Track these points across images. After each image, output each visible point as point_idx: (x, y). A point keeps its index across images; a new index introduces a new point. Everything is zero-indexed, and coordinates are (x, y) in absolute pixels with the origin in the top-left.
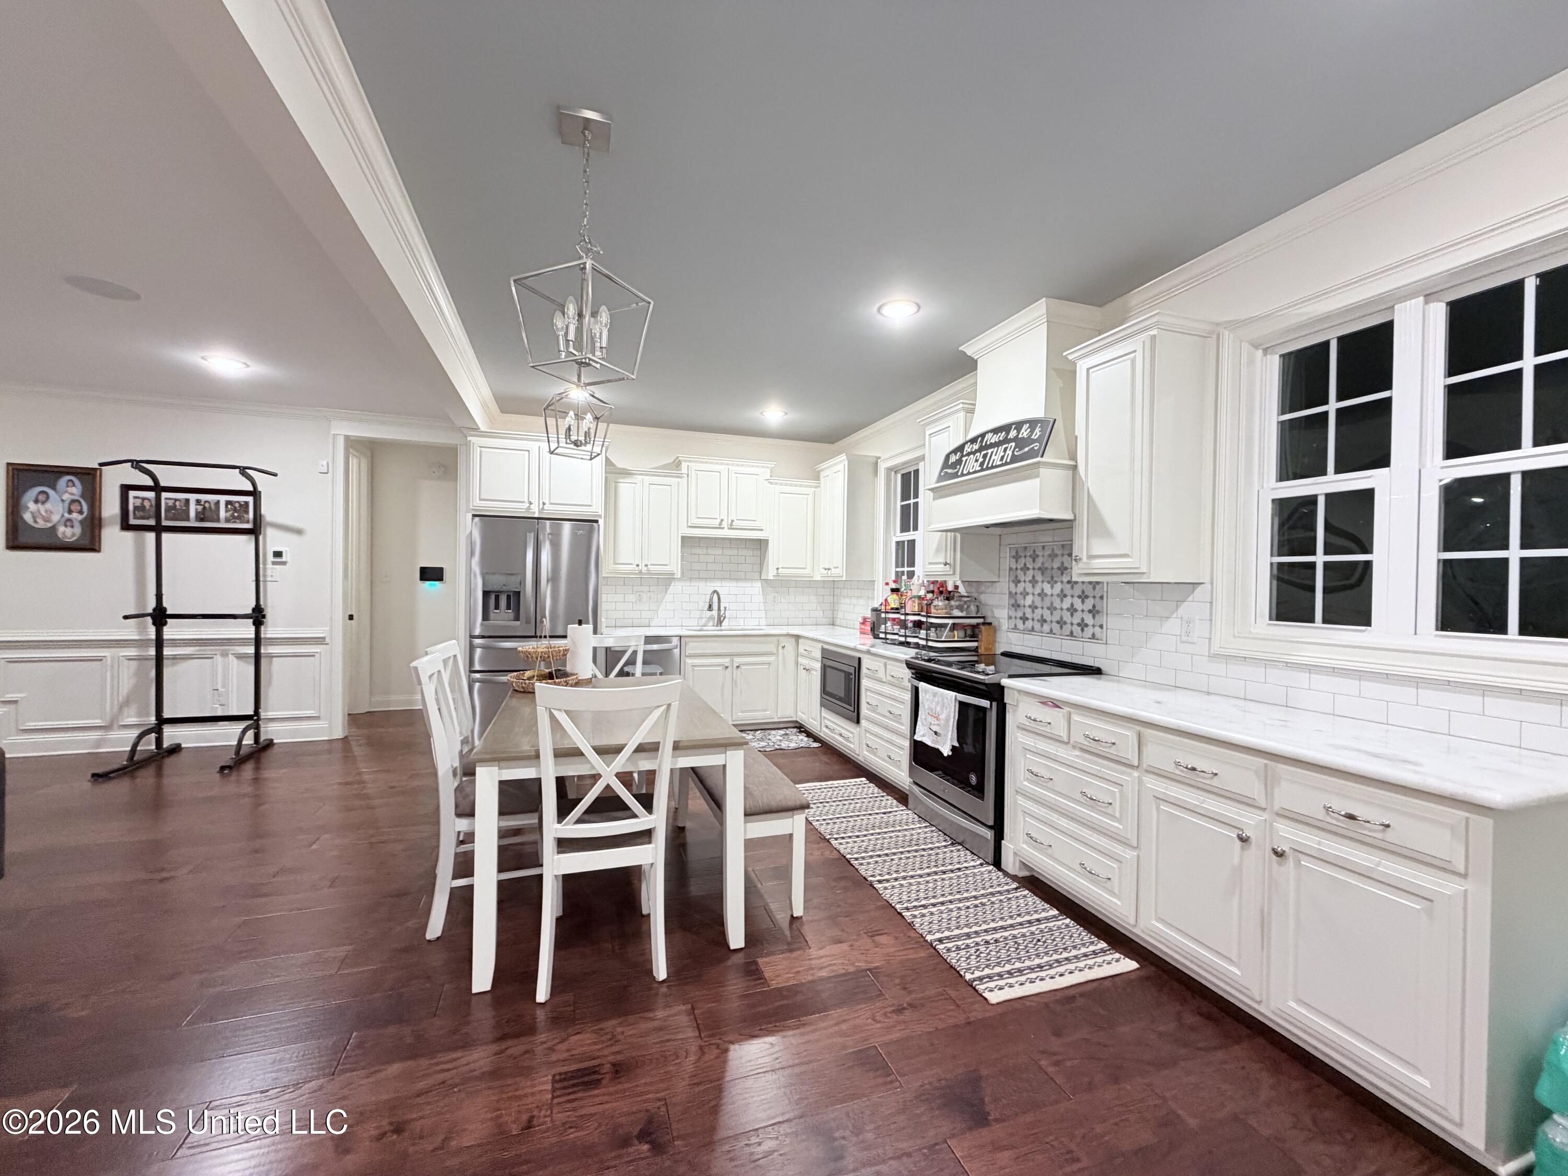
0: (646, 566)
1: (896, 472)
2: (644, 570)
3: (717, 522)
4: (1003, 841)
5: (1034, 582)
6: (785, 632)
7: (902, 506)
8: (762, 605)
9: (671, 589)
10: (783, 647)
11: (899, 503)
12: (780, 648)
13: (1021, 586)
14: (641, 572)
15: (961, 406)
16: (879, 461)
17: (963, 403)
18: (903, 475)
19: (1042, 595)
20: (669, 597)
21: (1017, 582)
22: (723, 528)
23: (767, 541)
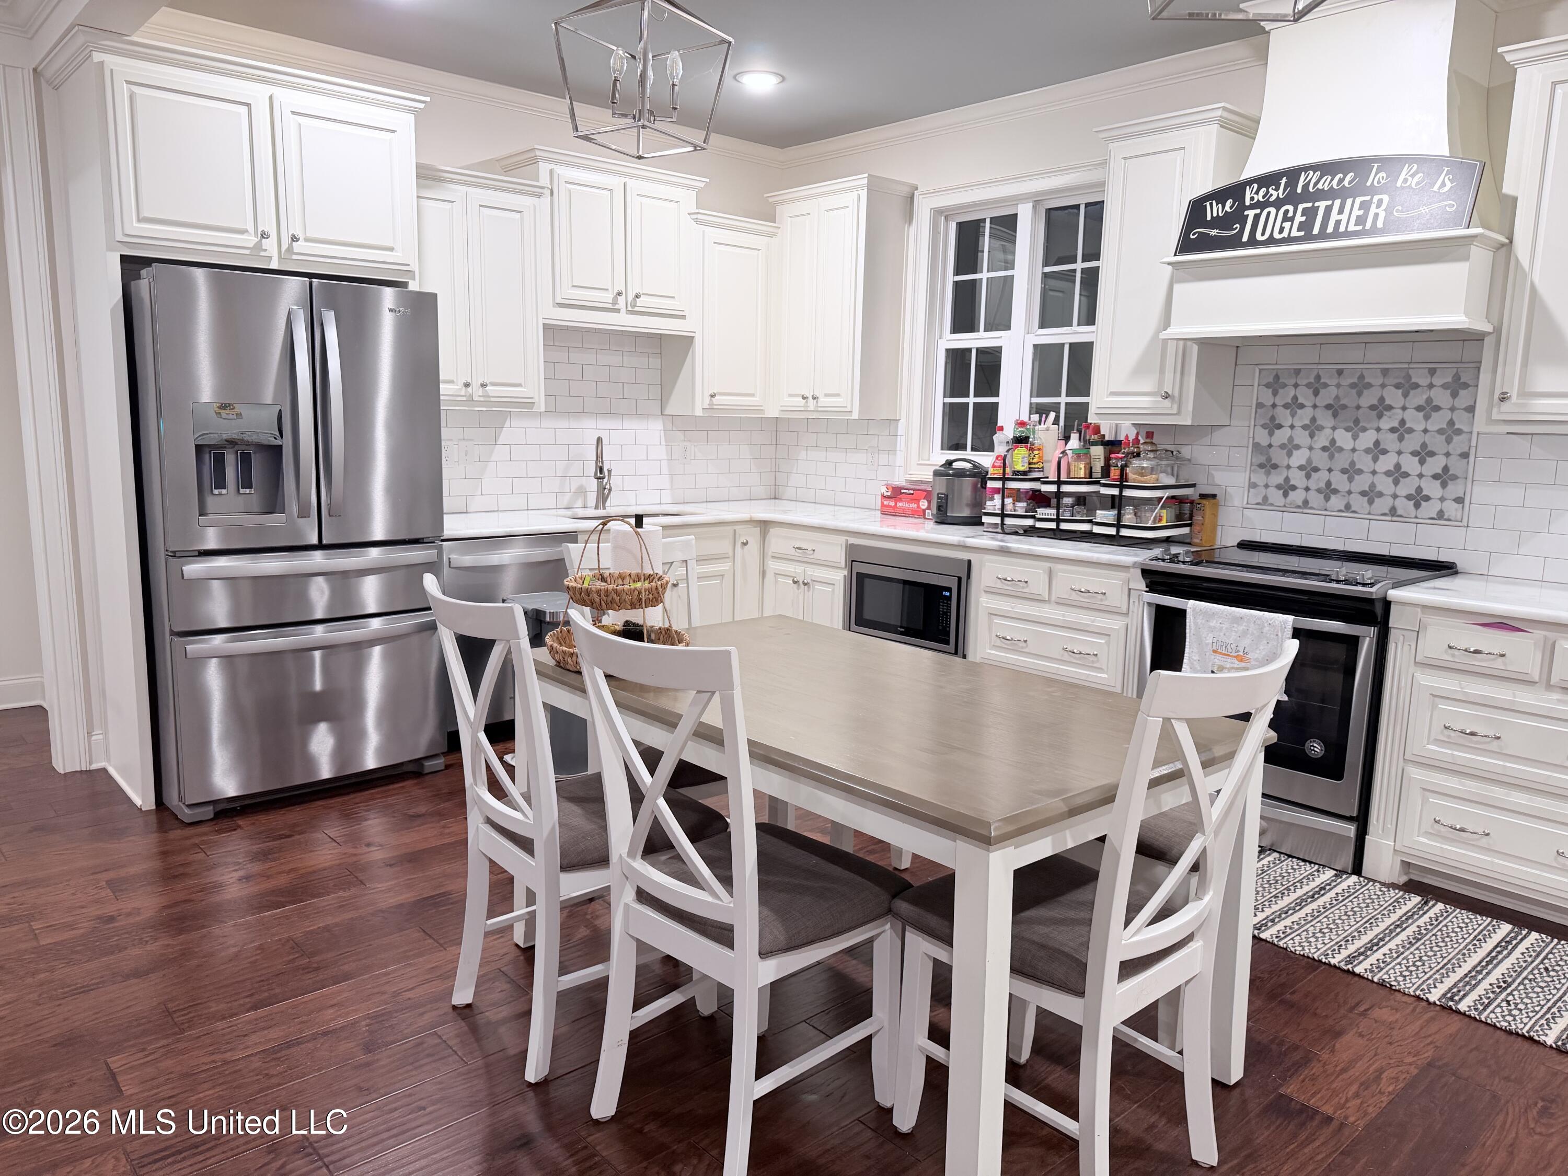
0: (484, 385)
1: (946, 218)
2: (477, 392)
3: (608, 297)
4: (1367, 837)
5: (1313, 428)
6: (746, 516)
7: (957, 284)
8: (664, 463)
9: (506, 435)
10: (745, 544)
11: (951, 278)
12: (739, 545)
13: (1281, 436)
14: (471, 399)
15: (1219, 113)
16: (916, 193)
17: (1224, 109)
18: (960, 225)
19: (1331, 449)
20: (500, 452)
21: (1273, 426)
22: (618, 311)
23: (687, 342)
